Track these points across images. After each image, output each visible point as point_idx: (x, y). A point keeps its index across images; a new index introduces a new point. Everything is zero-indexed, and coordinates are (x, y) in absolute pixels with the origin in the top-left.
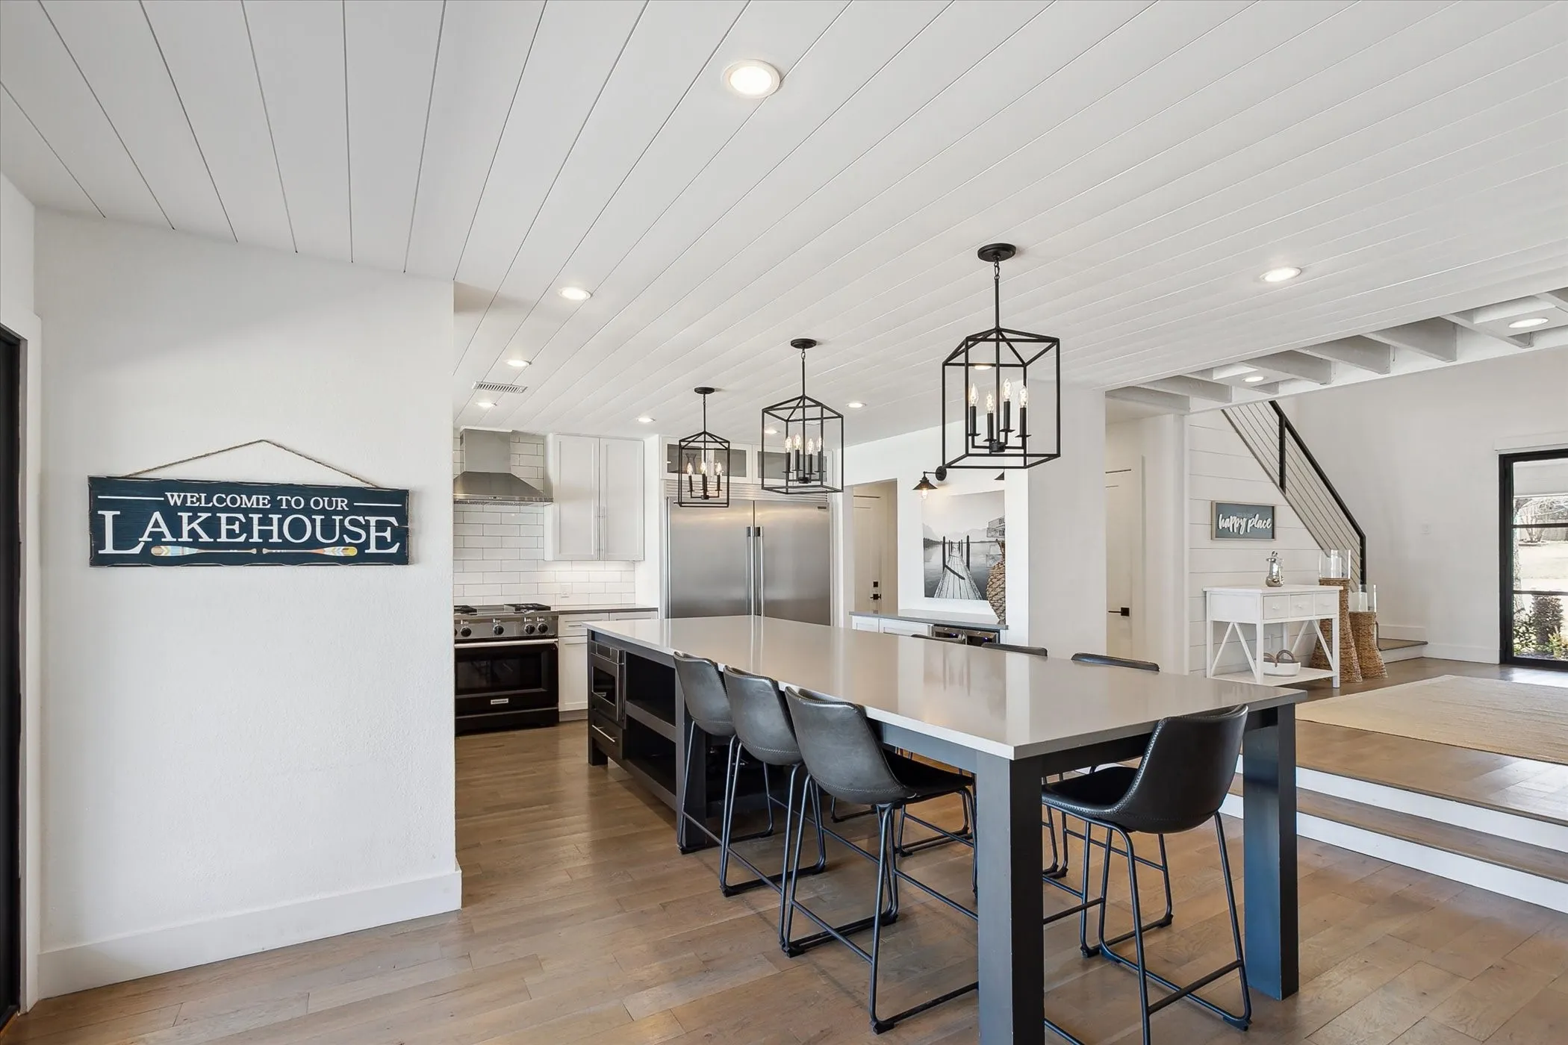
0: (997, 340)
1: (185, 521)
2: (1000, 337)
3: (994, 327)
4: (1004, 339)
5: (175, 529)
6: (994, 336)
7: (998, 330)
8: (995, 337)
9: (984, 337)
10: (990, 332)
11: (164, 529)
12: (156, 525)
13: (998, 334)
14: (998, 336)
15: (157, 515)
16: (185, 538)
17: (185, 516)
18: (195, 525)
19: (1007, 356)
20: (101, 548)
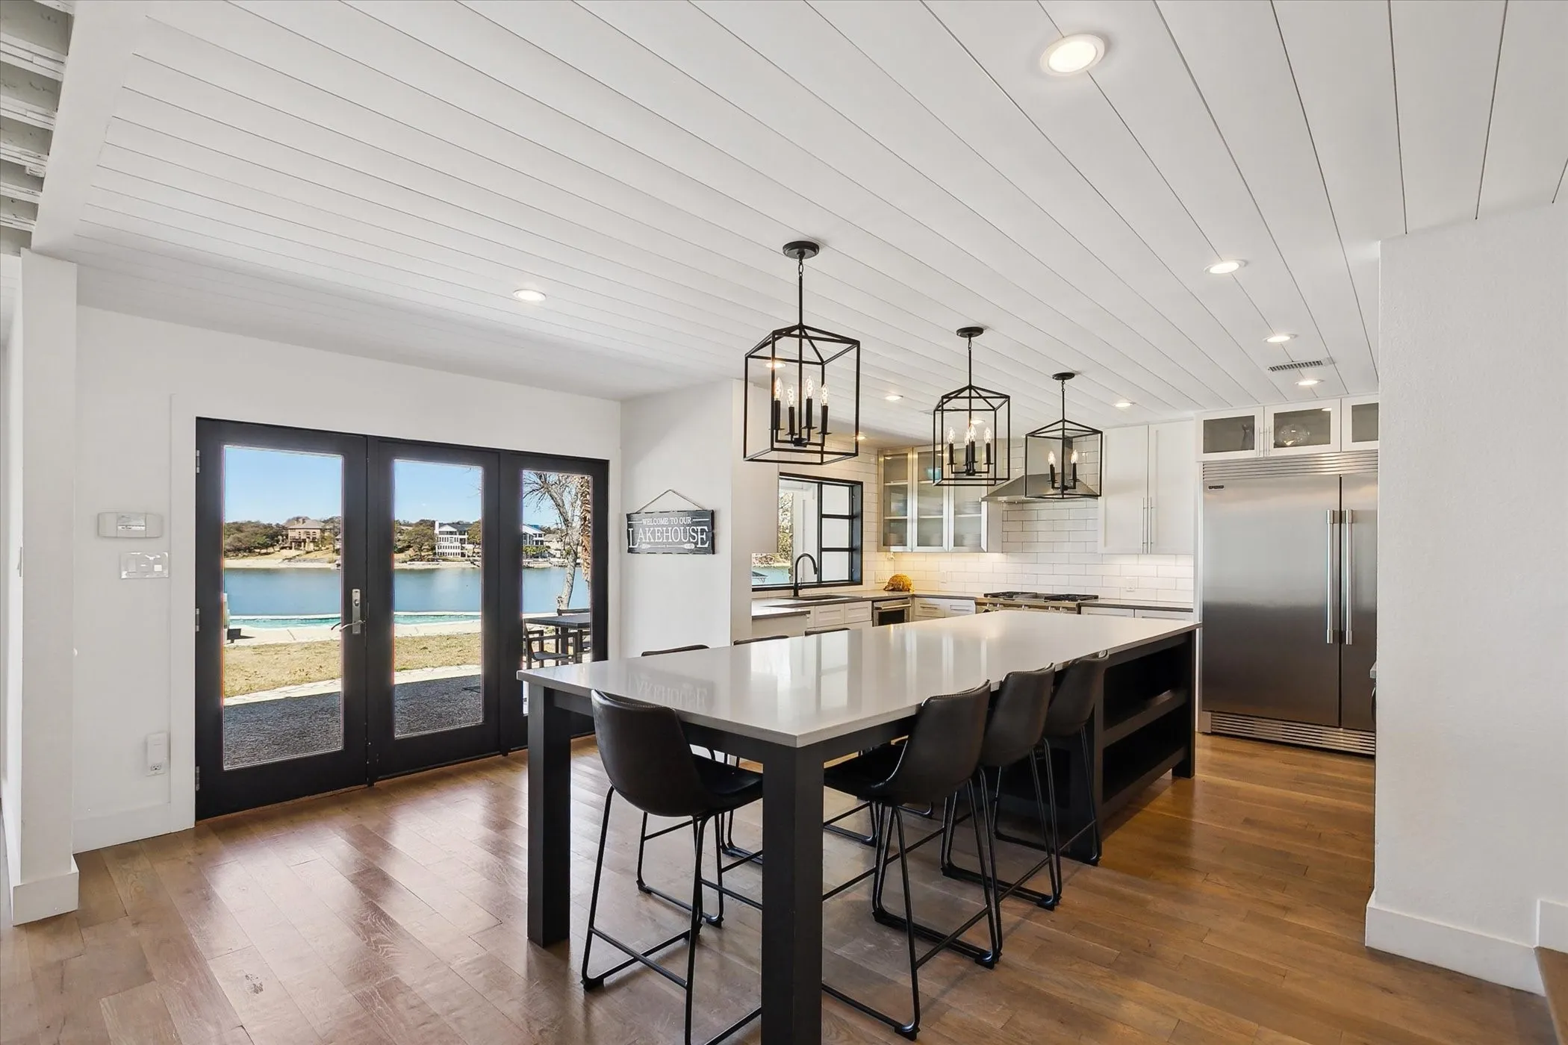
0: (800, 337)
2: (803, 334)
3: (797, 324)
4: (807, 337)
5: (645, 533)
6: (797, 332)
7: (801, 327)
8: (798, 334)
9: (787, 332)
10: (793, 328)
11: (642, 536)
13: (800, 331)
14: (801, 333)
15: (641, 530)
16: (648, 540)
17: (647, 529)
18: (649, 534)
19: (809, 354)
20: (629, 545)
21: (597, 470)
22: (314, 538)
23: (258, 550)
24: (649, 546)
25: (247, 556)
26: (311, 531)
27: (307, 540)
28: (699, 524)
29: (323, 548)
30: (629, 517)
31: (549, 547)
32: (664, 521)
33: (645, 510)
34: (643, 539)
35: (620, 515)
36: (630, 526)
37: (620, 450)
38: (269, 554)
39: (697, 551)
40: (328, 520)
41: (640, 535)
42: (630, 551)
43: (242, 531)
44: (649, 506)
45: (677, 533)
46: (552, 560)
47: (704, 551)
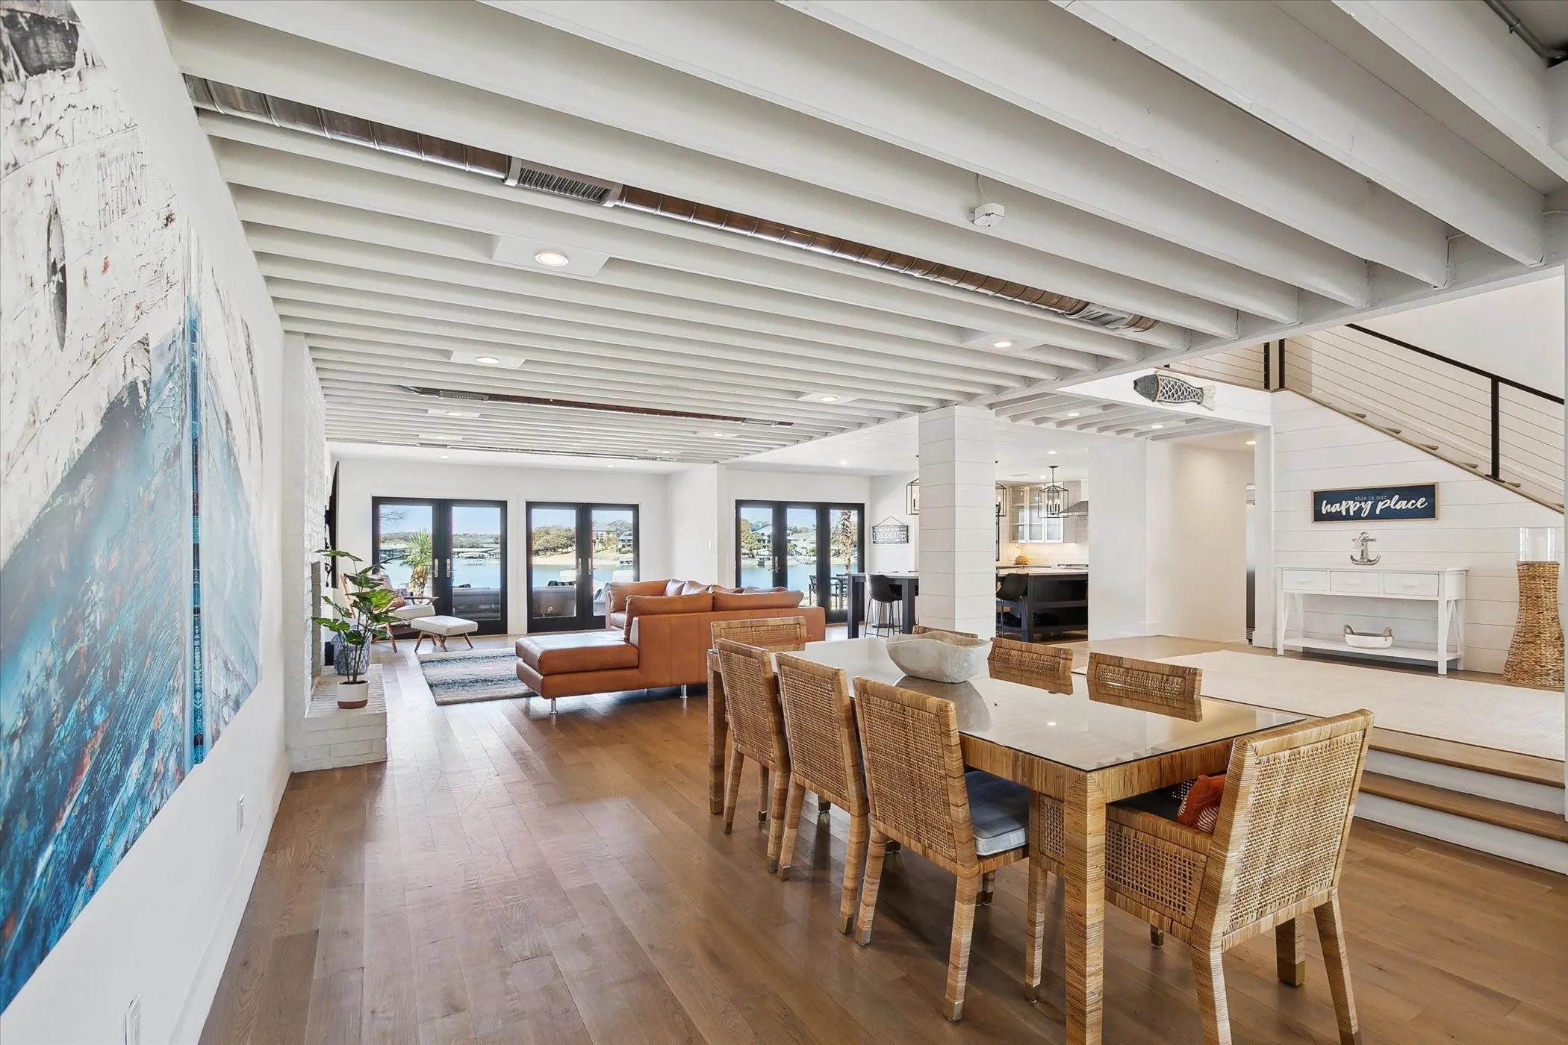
11: (881, 536)
15: (879, 533)
16: (883, 538)
17: (882, 533)
18: (884, 535)
21: (860, 508)
22: (602, 539)
23: (561, 550)
25: (553, 555)
26: (600, 533)
27: (597, 541)
28: (902, 531)
29: (609, 548)
30: (873, 528)
31: (796, 546)
32: (888, 530)
33: (882, 525)
34: (879, 537)
35: (870, 530)
36: (873, 532)
37: (869, 499)
38: (568, 553)
39: (901, 542)
40: (612, 524)
41: (878, 535)
42: (874, 542)
43: (549, 534)
44: (882, 523)
45: (895, 535)
46: (799, 557)
47: (904, 542)
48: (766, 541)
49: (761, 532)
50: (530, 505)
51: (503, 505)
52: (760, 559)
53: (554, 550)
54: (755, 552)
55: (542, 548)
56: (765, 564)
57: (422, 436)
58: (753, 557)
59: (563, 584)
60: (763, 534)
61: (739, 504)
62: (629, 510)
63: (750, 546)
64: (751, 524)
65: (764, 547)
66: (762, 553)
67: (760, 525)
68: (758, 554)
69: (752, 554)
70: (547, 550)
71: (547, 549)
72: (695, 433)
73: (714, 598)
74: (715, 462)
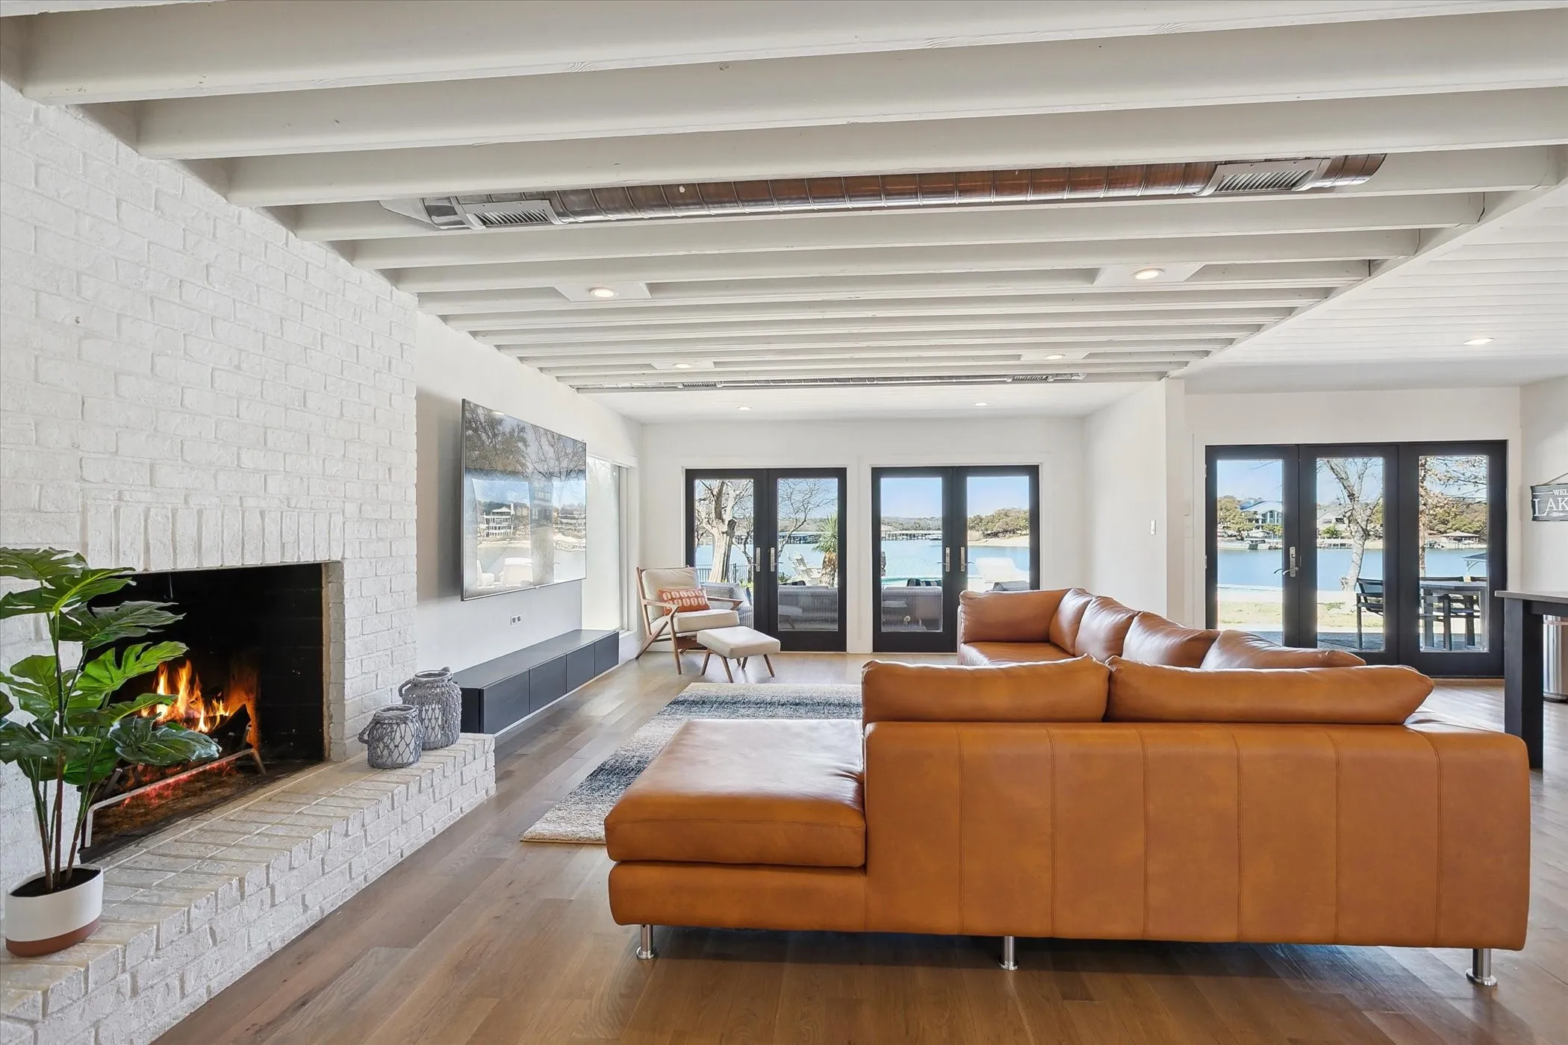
1: (1560, 501)
5: (1557, 503)
11: (1553, 505)
12: (1551, 504)
15: (1551, 500)
16: (1560, 509)
17: (1560, 499)
18: (1563, 503)
20: (1534, 513)
21: (1496, 451)
24: (1563, 514)
30: (1532, 488)
33: (1558, 481)
35: (1522, 488)
36: (1534, 497)
37: (1520, 430)
42: (1535, 519)
44: (1561, 478)
48: (1260, 521)
49: (1253, 510)
50: (878, 473)
51: (840, 474)
52: (1252, 541)
53: (1014, 532)
54: (1245, 534)
55: (1001, 530)
56: (1259, 547)
57: (661, 365)
58: (1242, 539)
59: (928, 583)
60: (1255, 513)
61: (1213, 453)
62: (1025, 475)
63: (1238, 526)
64: (1239, 501)
65: (1258, 528)
66: (1254, 535)
67: (1252, 502)
68: (1248, 536)
69: (1241, 536)
70: (1007, 532)
71: (1005, 531)
72: (1090, 274)
73: (1111, 677)
74: (1162, 375)
